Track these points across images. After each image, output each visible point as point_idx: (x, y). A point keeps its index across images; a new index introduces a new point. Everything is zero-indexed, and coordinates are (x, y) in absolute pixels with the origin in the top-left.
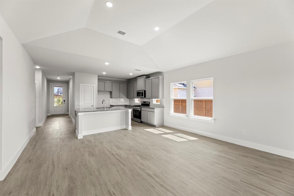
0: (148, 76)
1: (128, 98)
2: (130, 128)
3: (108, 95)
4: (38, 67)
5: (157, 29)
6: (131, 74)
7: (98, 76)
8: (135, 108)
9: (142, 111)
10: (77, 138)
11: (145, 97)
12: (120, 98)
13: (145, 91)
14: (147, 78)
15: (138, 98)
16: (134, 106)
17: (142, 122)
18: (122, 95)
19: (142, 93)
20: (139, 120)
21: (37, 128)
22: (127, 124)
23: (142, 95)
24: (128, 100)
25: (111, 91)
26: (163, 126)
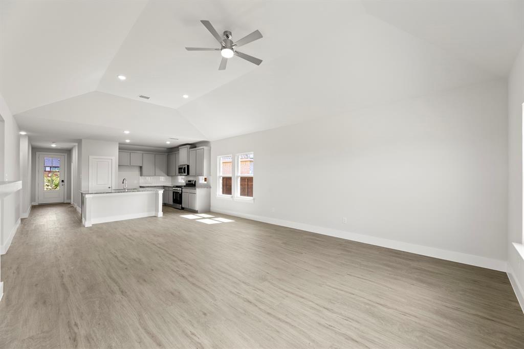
0: (193, 146)
1: (168, 176)
2: (160, 214)
3: (137, 172)
4: (23, 133)
5: (186, 96)
6: (168, 143)
7: (119, 144)
8: (175, 189)
9: (183, 193)
10: (84, 226)
11: (188, 173)
12: (155, 175)
13: (188, 166)
14: (191, 148)
15: (181, 175)
16: (174, 187)
17: (183, 209)
18: (158, 171)
19: (185, 168)
20: (179, 206)
21: (22, 220)
22: (157, 210)
23: (185, 172)
24: (169, 178)
25: (141, 165)
26: (208, 211)
